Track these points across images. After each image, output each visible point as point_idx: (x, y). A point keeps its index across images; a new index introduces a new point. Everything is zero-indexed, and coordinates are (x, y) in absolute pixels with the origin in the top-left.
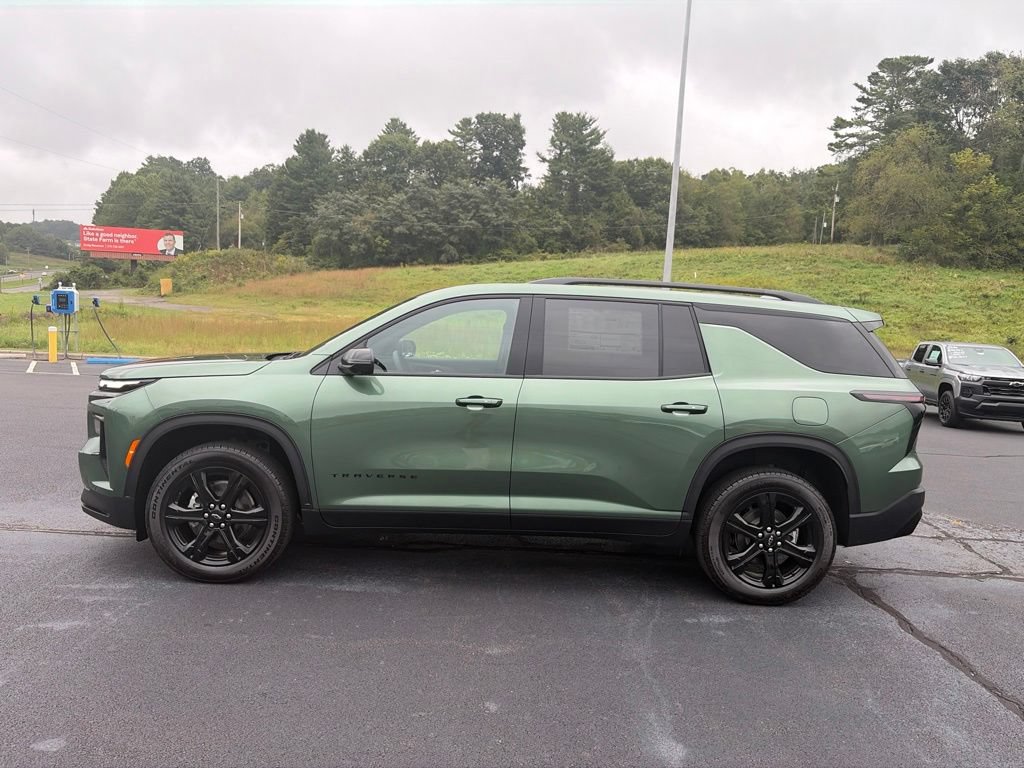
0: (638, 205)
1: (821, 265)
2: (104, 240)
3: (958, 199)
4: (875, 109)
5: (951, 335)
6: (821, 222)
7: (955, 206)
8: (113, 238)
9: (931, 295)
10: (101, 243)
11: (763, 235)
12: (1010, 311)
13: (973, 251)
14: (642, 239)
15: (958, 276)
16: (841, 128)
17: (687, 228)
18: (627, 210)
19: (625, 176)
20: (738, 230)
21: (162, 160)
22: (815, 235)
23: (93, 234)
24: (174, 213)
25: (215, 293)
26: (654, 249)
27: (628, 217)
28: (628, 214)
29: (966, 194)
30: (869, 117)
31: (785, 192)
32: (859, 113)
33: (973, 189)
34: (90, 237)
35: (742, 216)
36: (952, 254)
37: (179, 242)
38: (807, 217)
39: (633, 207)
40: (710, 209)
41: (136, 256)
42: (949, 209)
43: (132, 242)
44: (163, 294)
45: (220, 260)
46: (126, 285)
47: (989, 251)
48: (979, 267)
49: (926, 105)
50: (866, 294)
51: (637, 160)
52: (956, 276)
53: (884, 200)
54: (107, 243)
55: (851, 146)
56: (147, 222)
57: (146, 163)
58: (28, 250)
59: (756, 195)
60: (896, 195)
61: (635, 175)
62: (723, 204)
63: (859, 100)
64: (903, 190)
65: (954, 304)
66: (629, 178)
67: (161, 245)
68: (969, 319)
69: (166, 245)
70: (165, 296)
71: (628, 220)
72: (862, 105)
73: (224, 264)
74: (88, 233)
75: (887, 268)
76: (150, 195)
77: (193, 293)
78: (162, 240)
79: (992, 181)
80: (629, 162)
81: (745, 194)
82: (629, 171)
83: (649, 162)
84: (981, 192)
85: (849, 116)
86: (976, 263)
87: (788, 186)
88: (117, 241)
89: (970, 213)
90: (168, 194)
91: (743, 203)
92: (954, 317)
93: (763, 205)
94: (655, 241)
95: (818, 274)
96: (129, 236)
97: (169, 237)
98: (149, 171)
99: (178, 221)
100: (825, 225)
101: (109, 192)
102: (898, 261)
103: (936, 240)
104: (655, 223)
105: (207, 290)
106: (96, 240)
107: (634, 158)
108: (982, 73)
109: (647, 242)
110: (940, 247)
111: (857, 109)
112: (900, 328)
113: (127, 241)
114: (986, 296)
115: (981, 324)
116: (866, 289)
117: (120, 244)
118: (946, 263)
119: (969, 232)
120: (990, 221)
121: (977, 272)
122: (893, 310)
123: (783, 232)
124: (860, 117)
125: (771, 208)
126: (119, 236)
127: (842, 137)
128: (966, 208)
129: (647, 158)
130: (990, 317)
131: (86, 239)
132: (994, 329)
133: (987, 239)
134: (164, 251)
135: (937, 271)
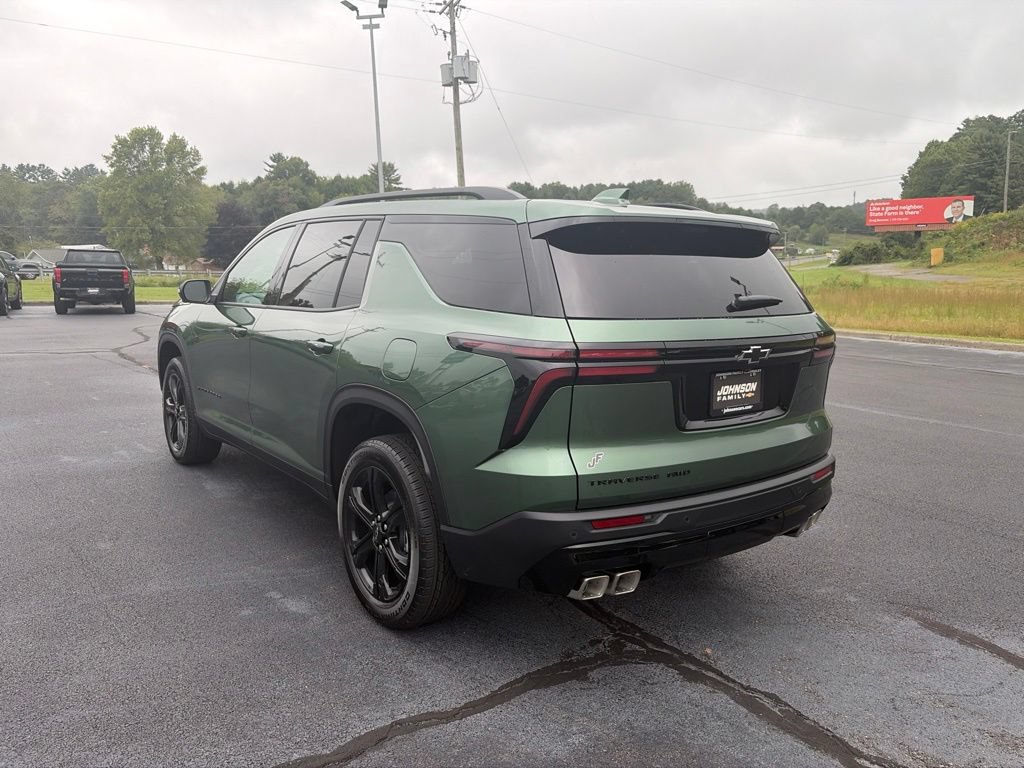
2: (889, 214)
8: (898, 211)
10: (887, 217)
21: (980, 121)
23: (879, 209)
24: (981, 176)
25: (990, 261)
34: (876, 212)
37: (969, 207)
41: (921, 227)
43: (917, 213)
44: (932, 264)
45: (1004, 224)
46: (906, 258)
54: (893, 216)
56: (950, 190)
57: (962, 127)
58: (845, 229)
67: (948, 213)
69: (953, 213)
70: (935, 266)
73: (1008, 228)
74: (875, 209)
76: (957, 160)
77: (965, 262)
78: (950, 207)
88: (901, 213)
90: (976, 156)
96: (915, 207)
97: (958, 204)
98: (964, 135)
99: (986, 184)
101: (916, 164)
105: (980, 259)
106: (881, 214)
113: (912, 213)
117: (904, 216)
126: (904, 208)
131: (871, 214)
134: (950, 220)
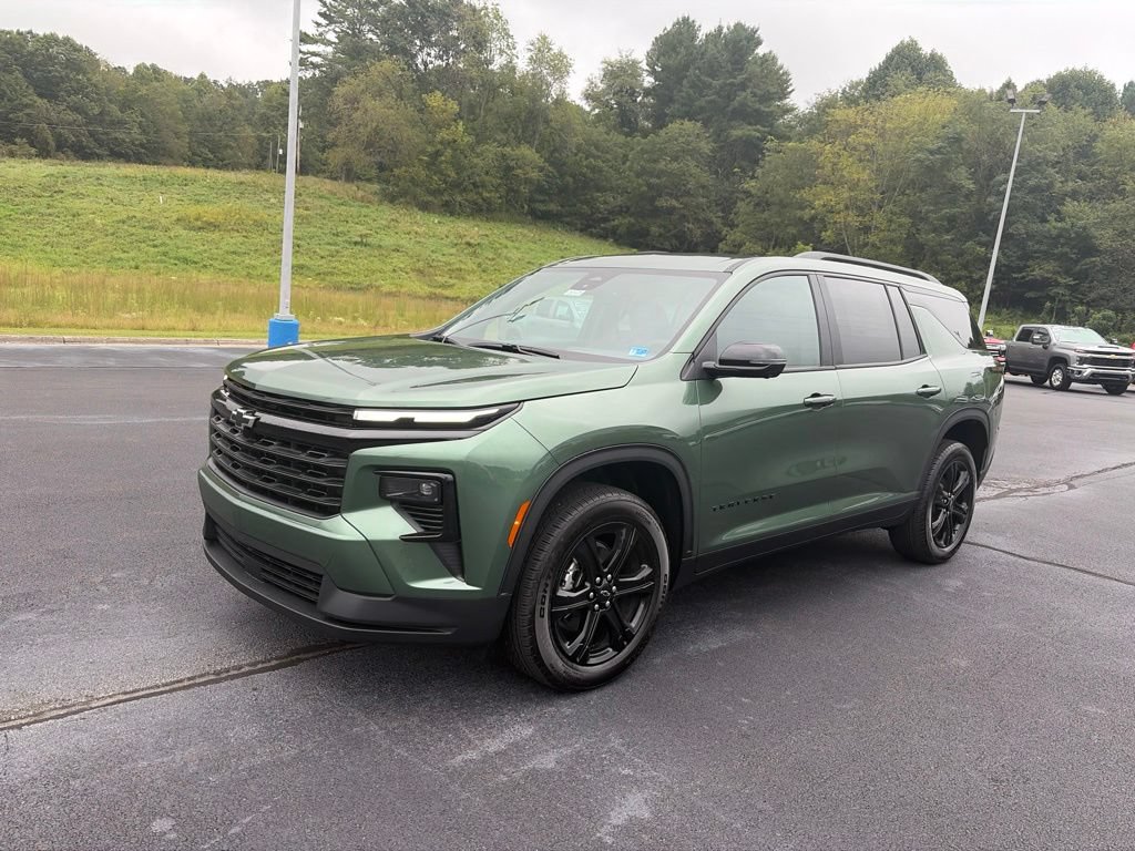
0: (41, 96)
1: (308, 200)
3: (430, 143)
4: (337, 29)
5: (452, 281)
6: (275, 147)
7: (430, 149)
9: (423, 240)
11: (211, 156)
12: (493, 259)
13: (446, 198)
14: (53, 144)
15: (439, 222)
16: (306, 43)
17: (114, 135)
18: (25, 100)
19: (16, 52)
20: (181, 145)
22: (270, 161)
26: (68, 158)
27: (28, 111)
28: (27, 106)
29: (438, 138)
30: (332, 37)
31: (232, 106)
32: (321, 30)
33: (443, 134)
35: (185, 128)
36: (430, 199)
38: (261, 140)
39: (36, 98)
40: (143, 115)
42: (423, 152)
47: (459, 199)
48: (452, 214)
49: (395, 36)
50: (366, 236)
51: (30, 32)
52: (436, 221)
53: (364, 133)
55: (315, 66)
59: (199, 105)
60: (375, 130)
61: (31, 53)
62: (161, 112)
63: (320, 14)
64: (383, 126)
65: (446, 251)
66: (22, 56)
68: (463, 267)
71: (28, 115)
72: (324, 22)
75: (373, 208)
79: (461, 128)
80: (19, 33)
81: (185, 101)
82: (22, 46)
83: (51, 40)
84: (450, 138)
85: (312, 31)
86: (449, 209)
87: (236, 99)
89: (443, 158)
91: (184, 113)
92: (450, 264)
93: (207, 119)
94: (72, 147)
95: (307, 209)
100: (281, 152)
102: (381, 202)
103: (413, 180)
104: (70, 124)
107: (27, 30)
108: (445, 14)
109: (60, 147)
110: (418, 190)
111: (318, 25)
112: (407, 273)
114: (469, 244)
115: (474, 272)
116: (362, 229)
118: (425, 207)
119: (443, 178)
120: (459, 169)
121: (451, 218)
122: (395, 254)
123: (236, 154)
124: (321, 34)
125: (219, 123)
127: (304, 53)
128: (438, 154)
129: (48, 33)
130: (479, 265)
132: (484, 276)
133: (456, 186)
135: (419, 216)
